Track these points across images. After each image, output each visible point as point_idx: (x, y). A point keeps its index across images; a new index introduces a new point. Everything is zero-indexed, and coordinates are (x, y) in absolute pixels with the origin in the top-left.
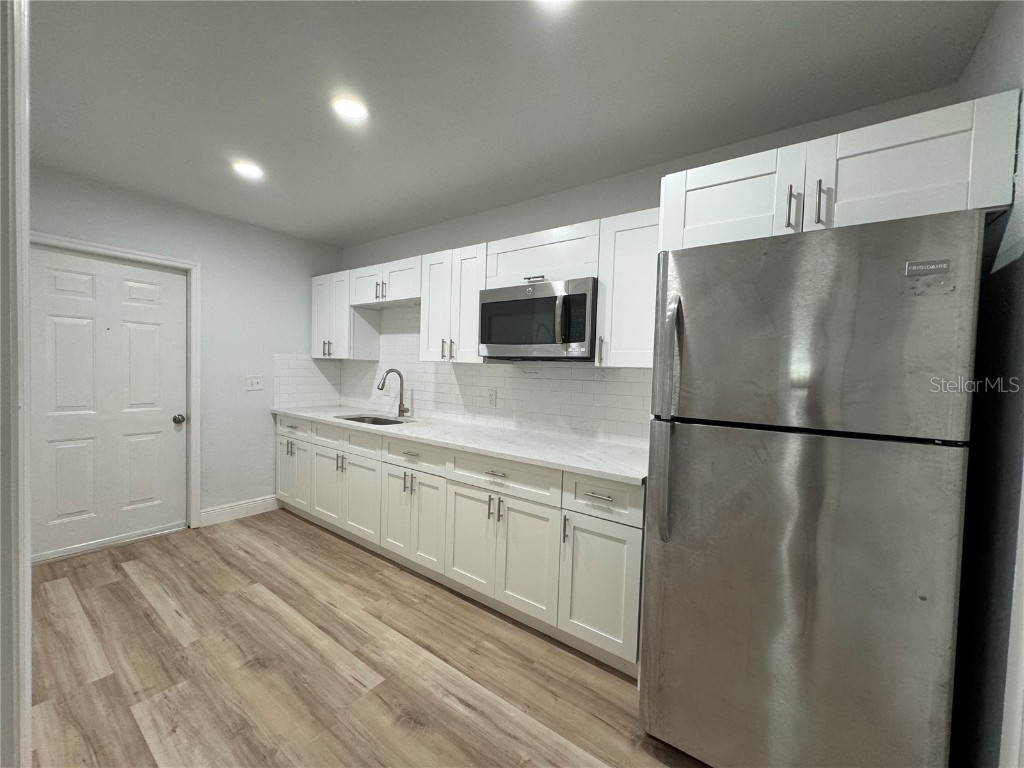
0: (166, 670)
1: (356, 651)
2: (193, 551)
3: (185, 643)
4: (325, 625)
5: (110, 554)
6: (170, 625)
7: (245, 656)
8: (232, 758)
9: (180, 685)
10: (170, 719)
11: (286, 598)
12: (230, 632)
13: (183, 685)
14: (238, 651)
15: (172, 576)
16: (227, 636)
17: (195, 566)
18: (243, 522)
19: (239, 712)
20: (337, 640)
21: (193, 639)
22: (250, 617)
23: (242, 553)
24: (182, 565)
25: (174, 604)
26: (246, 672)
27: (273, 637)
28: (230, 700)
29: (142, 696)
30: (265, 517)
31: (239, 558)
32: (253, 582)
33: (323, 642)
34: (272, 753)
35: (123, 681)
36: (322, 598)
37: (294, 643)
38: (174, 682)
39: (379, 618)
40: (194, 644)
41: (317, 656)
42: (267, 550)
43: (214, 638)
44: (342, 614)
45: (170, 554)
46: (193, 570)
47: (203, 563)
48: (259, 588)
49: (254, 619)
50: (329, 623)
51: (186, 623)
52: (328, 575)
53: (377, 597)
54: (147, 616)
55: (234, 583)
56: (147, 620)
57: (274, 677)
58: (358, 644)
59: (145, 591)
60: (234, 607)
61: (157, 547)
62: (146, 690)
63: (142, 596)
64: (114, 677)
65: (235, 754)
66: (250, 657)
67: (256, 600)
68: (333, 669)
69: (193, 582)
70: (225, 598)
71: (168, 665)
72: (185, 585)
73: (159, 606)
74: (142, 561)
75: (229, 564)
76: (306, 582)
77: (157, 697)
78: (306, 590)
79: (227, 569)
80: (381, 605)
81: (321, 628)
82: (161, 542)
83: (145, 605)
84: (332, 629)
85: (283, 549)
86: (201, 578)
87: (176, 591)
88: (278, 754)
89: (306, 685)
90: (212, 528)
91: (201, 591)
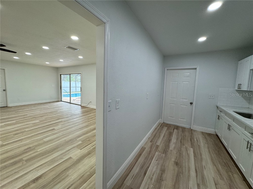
0: (164, 150)
1: (198, 184)
2: (187, 134)
3: (170, 149)
4: (198, 170)
5: (175, 127)
6: (171, 144)
7: (176, 160)
8: (158, 173)
9: (163, 155)
10: (158, 158)
11: (195, 156)
12: (178, 153)
13: (164, 155)
14: (176, 158)
15: (179, 136)
16: (177, 153)
17: (184, 136)
18: (203, 133)
19: (166, 168)
20: (197, 176)
21: (172, 149)
22: (184, 154)
23: (196, 140)
24: (183, 135)
25: (175, 141)
26: (173, 163)
27: (184, 161)
28: (166, 164)
29: (159, 151)
30: (209, 135)
31: (194, 140)
32: (192, 147)
33: (193, 173)
34: (163, 180)
35: (159, 147)
36: (204, 164)
37: (187, 166)
38: (163, 154)
39: (216, 184)
40: (171, 150)
41: (188, 174)
42: (202, 143)
43: (175, 152)
44: (205, 173)
45: (183, 132)
46: (183, 137)
47: (186, 137)
48: (192, 150)
49: (184, 155)
50: (199, 171)
51: (174, 146)
52: (212, 160)
53: (222, 178)
54: (170, 140)
55: (188, 145)
56: (169, 140)
57: (176, 169)
58: (201, 184)
59: (174, 136)
60: (183, 149)
61: (182, 129)
62: (160, 151)
63: (172, 137)
64: (159, 146)
65: (159, 173)
66: (176, 161)
67: (188, 152)
68: (188, 181)
69: (181, 139)
70: (183, 146)
71: (165, 150)
72: (180, 139)
73: (173, 140)
74: (178, 131)
75: (191, 140)
76: (204, 157)
77: (160, 153)
78: (201, 158)
79: (190, 141)
80: (221, 182)
81: (196, 170)
82: (184, 129)
83: (171, 138)
84: (198, 172)
85: (206, 145)
86: (183, 140)
87: (177, 139)
88: (163, 182)
89: (180, 177)
90: (195, 131)
91: (181, 142)
